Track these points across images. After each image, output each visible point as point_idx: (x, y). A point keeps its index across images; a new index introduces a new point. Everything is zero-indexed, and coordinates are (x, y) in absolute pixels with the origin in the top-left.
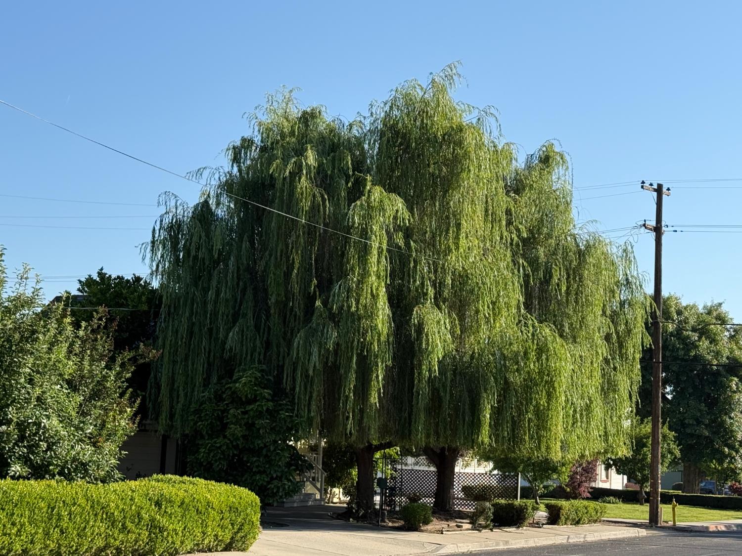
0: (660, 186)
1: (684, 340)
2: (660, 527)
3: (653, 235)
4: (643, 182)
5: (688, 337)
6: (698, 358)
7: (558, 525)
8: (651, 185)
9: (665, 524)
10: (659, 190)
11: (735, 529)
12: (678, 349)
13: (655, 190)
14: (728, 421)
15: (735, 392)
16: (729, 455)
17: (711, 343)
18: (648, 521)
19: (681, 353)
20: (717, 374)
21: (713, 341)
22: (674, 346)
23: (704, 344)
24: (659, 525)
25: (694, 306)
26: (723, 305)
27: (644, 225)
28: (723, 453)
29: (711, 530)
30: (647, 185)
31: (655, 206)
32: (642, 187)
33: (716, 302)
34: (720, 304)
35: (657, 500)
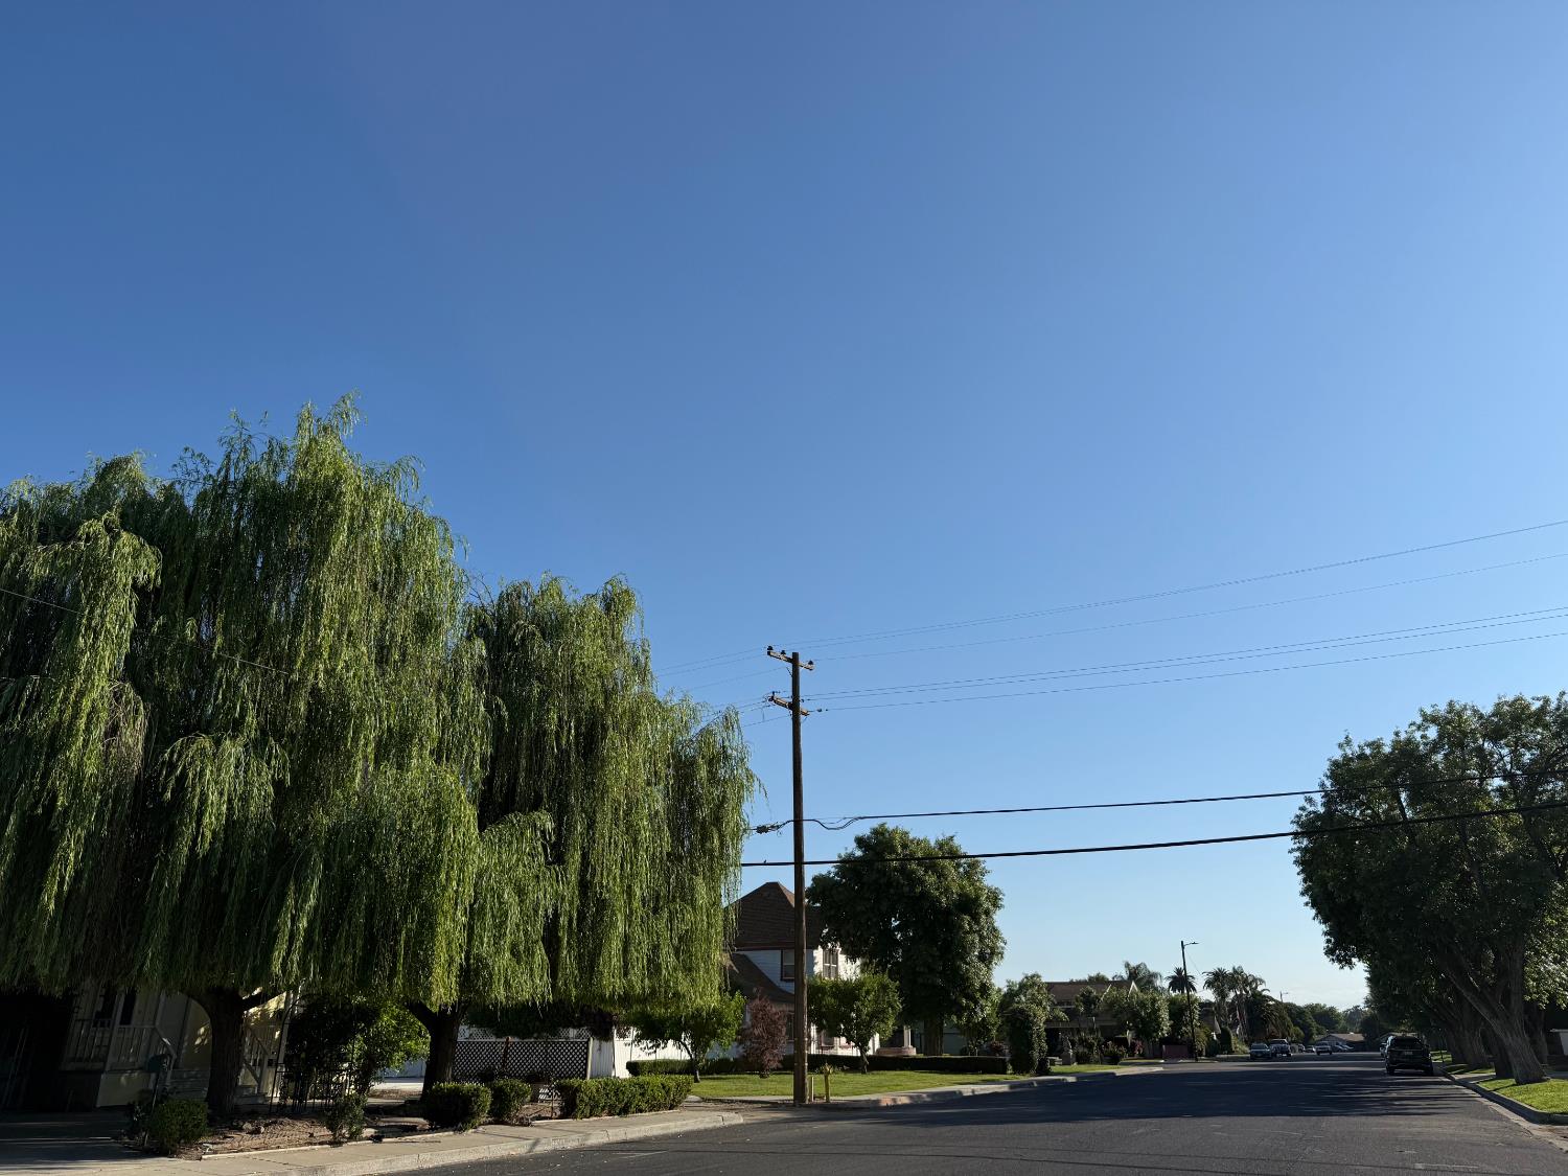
0: (795, 655)
1: (910, 876)
2: (807, 1106)
3: (788, 713)
4: (770, 648)
5: (913, 872)
6: (925, 895)
7: (575, 1117)
8: (783, 653)
9: (819, 1101)
10: (794, 660)
11: (928, 1099)
12: (903, 885)
13: (789, 660)
14: (964, 966)
15: (968, 933)
16: (968, 1006)
17: (939, 877)
18: (792, 1097)
19: (906, 889)
20: (947, 912)
21: (941, 875)
22: (898, 883)
23: (931, 879)
24: (807, 1102)
25: (926, 841)
26: (955, 838)
27: (772, 699)
28: (960, 1005)
29: (884, 1104)
30: (777, 651)
31: (790, 679)
32: (769, 653)
33: (948, 835)
34: (951, 838)
35: (804, 1067)
